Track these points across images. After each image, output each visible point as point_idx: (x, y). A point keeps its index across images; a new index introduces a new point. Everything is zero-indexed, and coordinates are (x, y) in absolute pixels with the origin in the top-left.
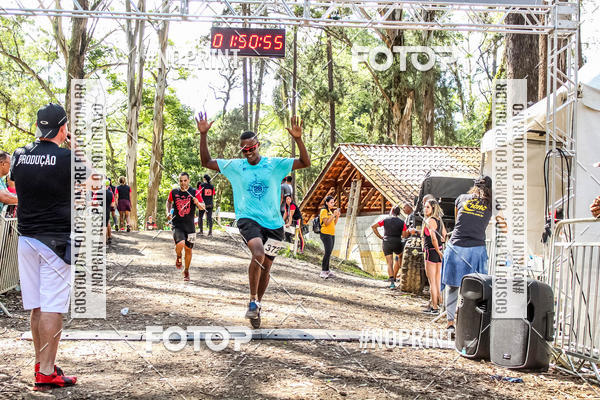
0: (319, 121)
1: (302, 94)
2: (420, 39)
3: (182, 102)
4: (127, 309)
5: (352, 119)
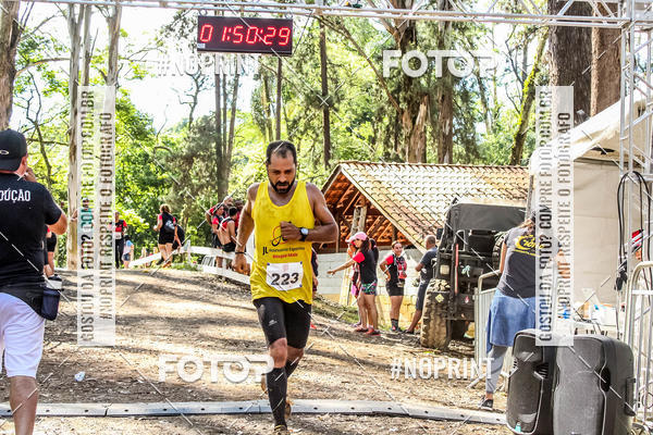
0: (310, 132)
1: (288, 98)
2: (436, 32)
3: (137, 108)
4: (82, 373)
5: (349, 130)
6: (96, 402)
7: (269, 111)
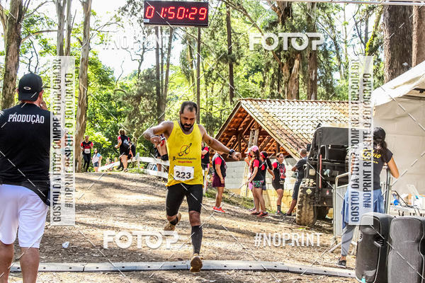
0: (220, 79)
1: (205, 56)
2: (305, 10)
3: (103, 63)
4: (68, 243)
5: (247, 77)
6: (77, 262)
7: (192, 65)
